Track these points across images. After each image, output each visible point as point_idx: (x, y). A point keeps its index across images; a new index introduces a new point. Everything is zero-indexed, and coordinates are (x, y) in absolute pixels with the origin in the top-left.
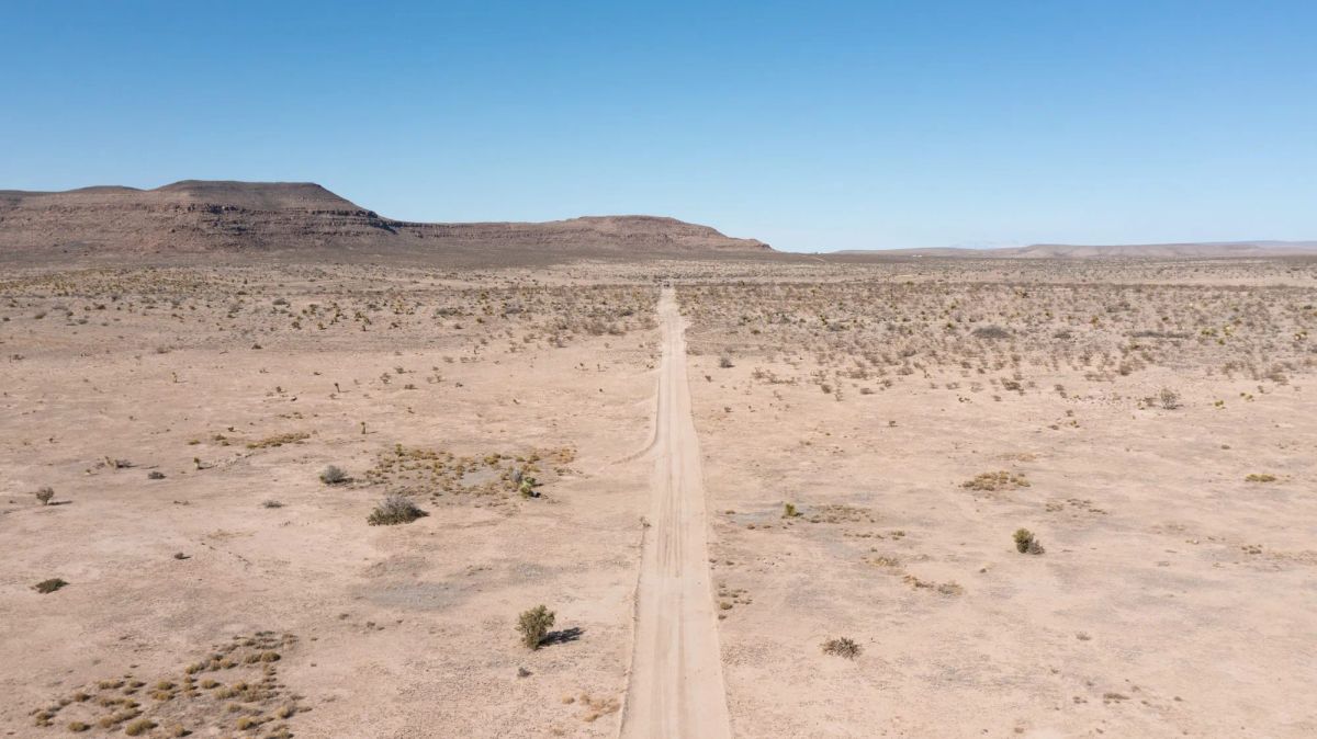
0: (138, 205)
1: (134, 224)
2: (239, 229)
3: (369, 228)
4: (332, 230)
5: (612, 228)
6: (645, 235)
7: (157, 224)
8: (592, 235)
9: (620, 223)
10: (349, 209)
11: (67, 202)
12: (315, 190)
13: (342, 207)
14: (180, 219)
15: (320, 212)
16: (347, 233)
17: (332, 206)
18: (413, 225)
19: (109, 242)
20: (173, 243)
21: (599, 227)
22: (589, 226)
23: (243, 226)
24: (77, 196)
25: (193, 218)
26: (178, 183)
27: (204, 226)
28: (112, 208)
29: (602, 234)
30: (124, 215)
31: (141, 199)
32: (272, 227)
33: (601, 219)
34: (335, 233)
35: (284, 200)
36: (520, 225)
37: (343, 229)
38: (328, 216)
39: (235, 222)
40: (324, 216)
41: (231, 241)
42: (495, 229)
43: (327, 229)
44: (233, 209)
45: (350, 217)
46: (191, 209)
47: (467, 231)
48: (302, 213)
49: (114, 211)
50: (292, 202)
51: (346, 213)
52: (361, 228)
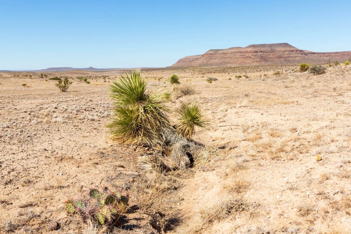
0: (240, 52)
1: (238, 57)
2: (261, 57)
3: (300, 55)
4: (288, 56)
7: (242, 56)
11: (226, 52)
12: (286, 45)
13: (292, 49)
14: (247, 55)
15: (285, 51)
16: (292, 57)
17: (289, 49)
18: (319, 53)
20: (244, 61)
23: (263, 56)
24: (228, 50)
25: (250, 55)
26: (250, 45)
27: (253, 56)
31: (241, 50)
32: (271, 56)
35: (277, 48)
37: (291, 55)
38: (288, 52)
39: (261, 55)
40: (286, 52)
41: (258, 60)
43: (286, 56)
44: (261, 52)
45: (294, 52)
46: (250, 52)
47: (337, 54)
48: (280, 52)
49: (235, 54)
50: (278, 49)
51: (293, 51)
52: (297, 55)
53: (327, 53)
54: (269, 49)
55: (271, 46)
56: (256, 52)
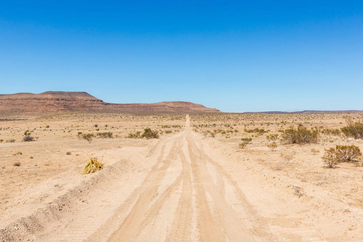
0: (35, 98)
1: (35, 104)
2: (65, 105)
3: (101, 105)
4: (91, 105)
5: (172, 105)
6: (182, 107)
7: (42, 104)
8: (166, 107)
9: (175, 104)
10: (95, 99)
11: (13, 97)
12: (85, 94)
13: (93, 99)
14: (48, 102)
15: (87, 100)
16: (95, 106)
17: (90, 98)
18: (112, 104)
19: (28, 109)
20: (47, 109)
21: (168, 105)
22: (165, 104)
23: (66, 104)
24: (16, 95)
25: (52, 102)
26: (46, 92)
27: (55, 104)
28: (27, 99)
29: (169, 107)
30: (31, 101)
31: (36, 97)
32: (74, 105)
33: (169, 102)
34: (92, 106)
35: (77, 97)
36: (144, 104)
37: (94, 105)
38: (90, 102)
39: (63, 103)
40: (88, 101)
41: (63, 108)
42: (137, 105)
43: (89, 105)
44: (63, 99)
45: (96, 102)
46: (51, 99)
47: (129, 106)
48: (82, 101)
49: (28, 100)
50: (79, 98)
51: (94, 101)
52: (99, 105)
53: (120, 104)
54: (68, 97)
55: (69, 94)
56: (58, 100)
